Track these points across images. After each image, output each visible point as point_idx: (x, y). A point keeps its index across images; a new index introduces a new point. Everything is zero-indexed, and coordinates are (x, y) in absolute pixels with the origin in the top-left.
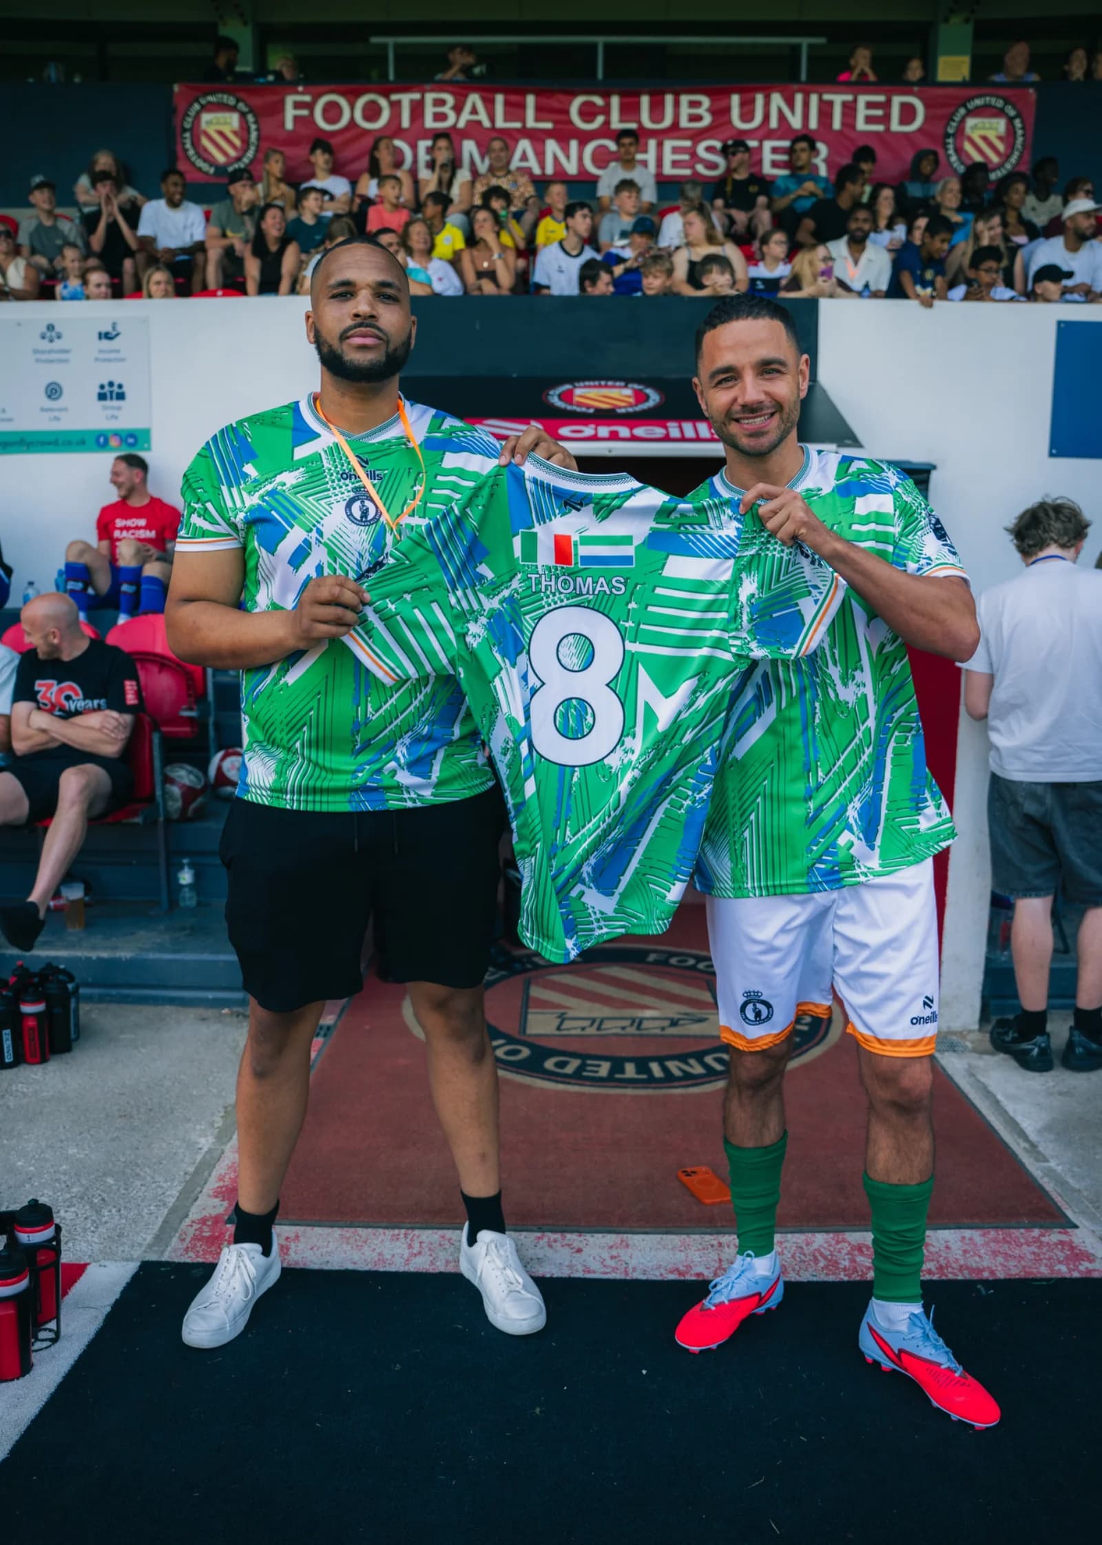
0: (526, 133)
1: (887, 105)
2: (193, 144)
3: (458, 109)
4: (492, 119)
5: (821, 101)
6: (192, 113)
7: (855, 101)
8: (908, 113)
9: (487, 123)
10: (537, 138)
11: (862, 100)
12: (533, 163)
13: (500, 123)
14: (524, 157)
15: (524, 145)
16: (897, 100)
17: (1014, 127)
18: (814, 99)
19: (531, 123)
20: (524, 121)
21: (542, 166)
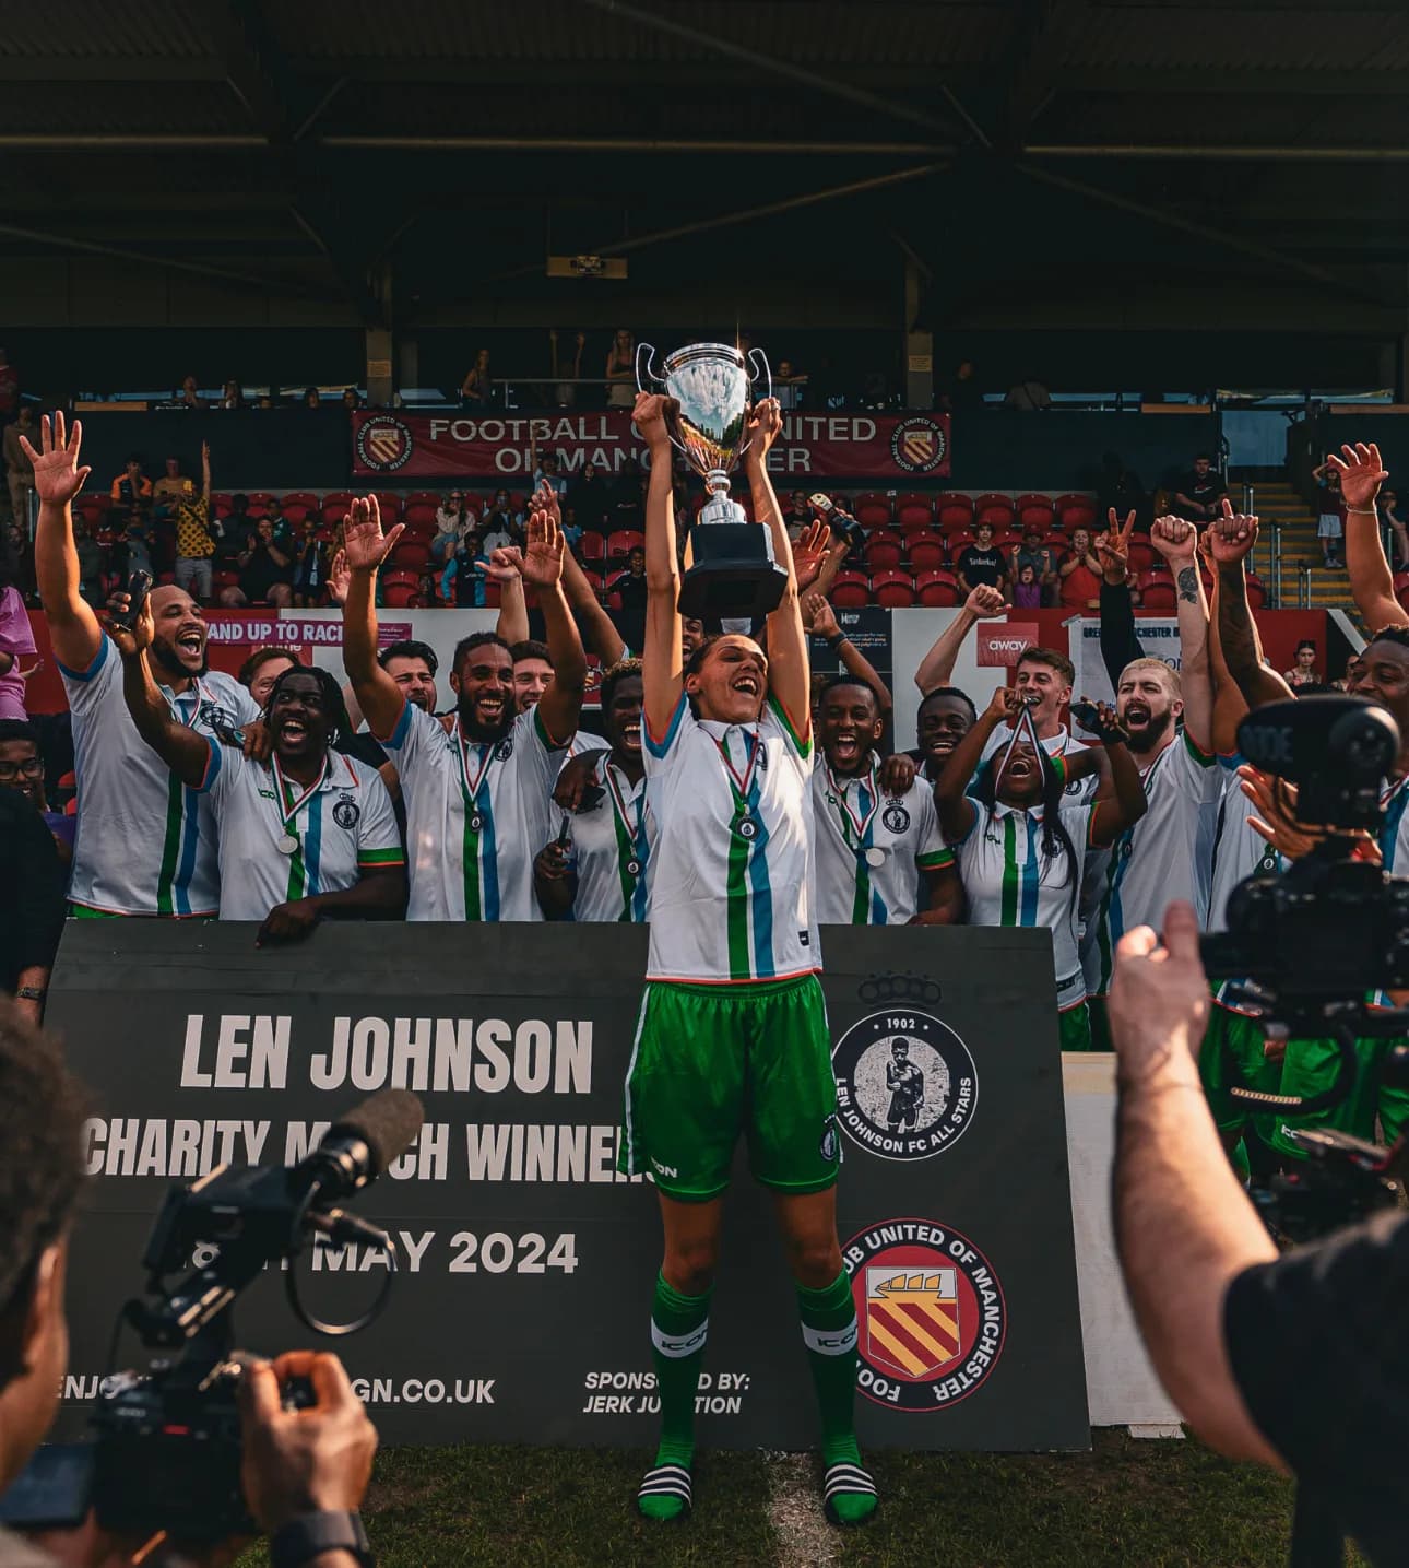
0: (601, 443)
1: (850, 425)
2: (365, 450)
3: (553, 429)
4: (577, 434)
5: (803, 421)
6: (365, 429)
7: (827, 422)
8: (864, 430)
9: (573, 437)
10: (609, 447)
11: (832, 421)
12: (606, 463)
13: (582, 437)
14: (599, 460)
15: (600, 451)
16: (856, 421)
17: (938, 437)
18: (799, 420)
19: (604, 436)
20: (599, 434)
21: (612, 465)
